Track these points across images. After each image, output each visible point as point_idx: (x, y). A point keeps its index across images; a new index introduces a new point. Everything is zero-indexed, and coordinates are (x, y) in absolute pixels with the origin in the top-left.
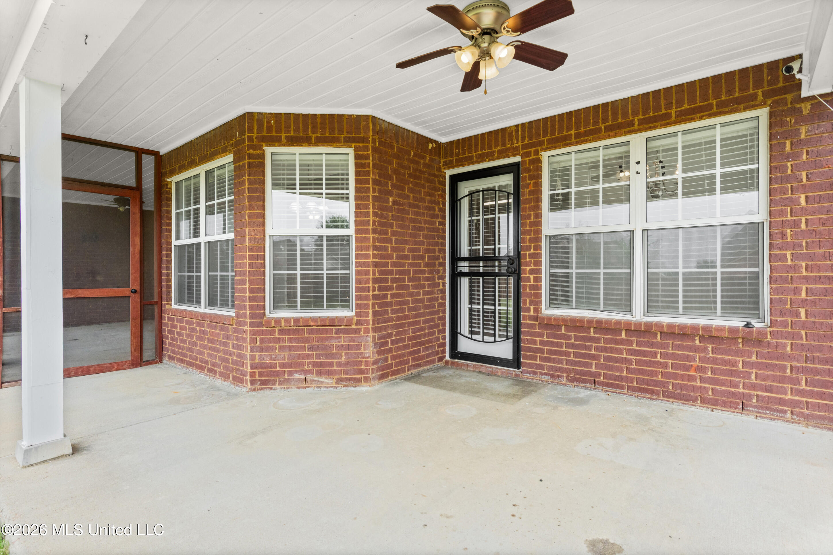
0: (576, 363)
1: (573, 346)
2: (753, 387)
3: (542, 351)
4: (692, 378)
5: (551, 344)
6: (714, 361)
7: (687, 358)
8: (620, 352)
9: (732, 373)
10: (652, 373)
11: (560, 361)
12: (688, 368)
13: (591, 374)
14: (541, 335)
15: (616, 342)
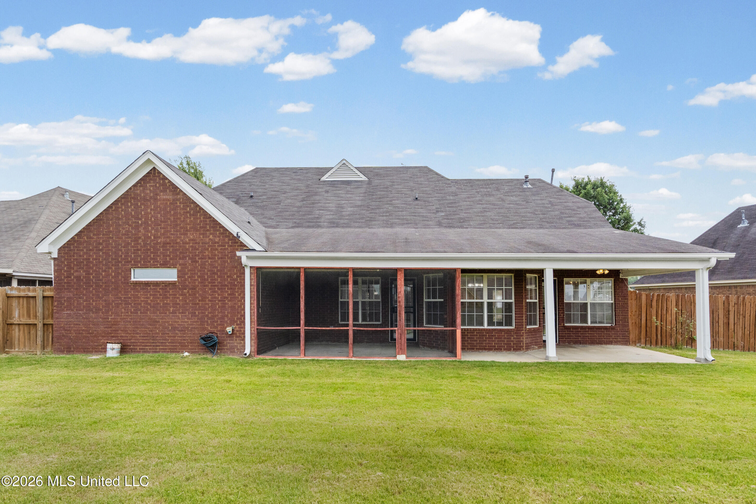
0: (575, 339)
1: (574, 334)
2: (613, 339)
3: (565, 336)
4: (602, 339)
5: (568, 334)
6: (606, 334)
7: (601, 334)
8: (586, 334)
9: (609, 336)
10: (594, 339)
11: (571, 338)
12: (601, 336)
13: (579, 341)
14: (565, 331)
15: (585, 332)
